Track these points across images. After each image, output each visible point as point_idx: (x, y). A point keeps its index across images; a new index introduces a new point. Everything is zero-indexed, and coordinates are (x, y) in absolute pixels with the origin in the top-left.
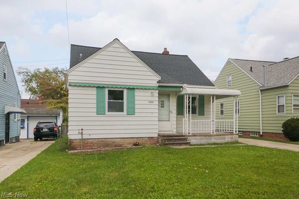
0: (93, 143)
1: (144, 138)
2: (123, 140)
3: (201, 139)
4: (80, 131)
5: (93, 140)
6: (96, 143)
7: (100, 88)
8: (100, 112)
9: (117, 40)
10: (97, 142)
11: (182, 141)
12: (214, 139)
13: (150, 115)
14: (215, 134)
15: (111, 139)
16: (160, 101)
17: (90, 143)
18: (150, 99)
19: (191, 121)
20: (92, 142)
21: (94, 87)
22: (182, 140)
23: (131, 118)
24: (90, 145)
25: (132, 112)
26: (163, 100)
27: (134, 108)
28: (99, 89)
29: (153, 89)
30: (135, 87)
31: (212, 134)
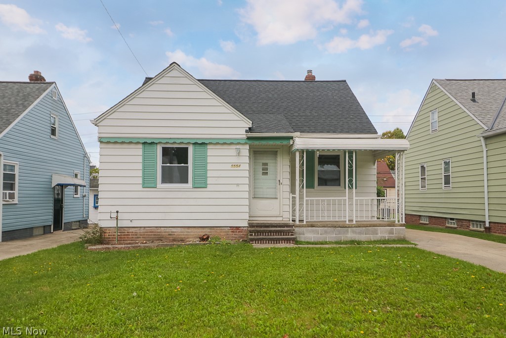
0: (137, 235)
1: (223, 228)
2: (186, 230)
3: (326, 232)
4: (114, 215)
5: (136, 229)
6: (141, 235)
7: (148, 144)
8: (148, 182)
9: (176, 65)
10: (144, 232)
11: (284, 235)
12: (354, 232)
13: (234, 188)
14: (354, 224)
15: (165, 228)
16: (261, 164)
17: (131, 235)
18: (235, 160)
19: (305, 199)
20: (135, 232)
21: (138, 143)
22: (284, 233)
23: (199, 193)
24: (133, 238)
25: (201, 184)
26: (265, 161)
27: (205, 177)
28: (147, 146)
29: (239, 144)
30: (206, 142)
31: (347, 223)
